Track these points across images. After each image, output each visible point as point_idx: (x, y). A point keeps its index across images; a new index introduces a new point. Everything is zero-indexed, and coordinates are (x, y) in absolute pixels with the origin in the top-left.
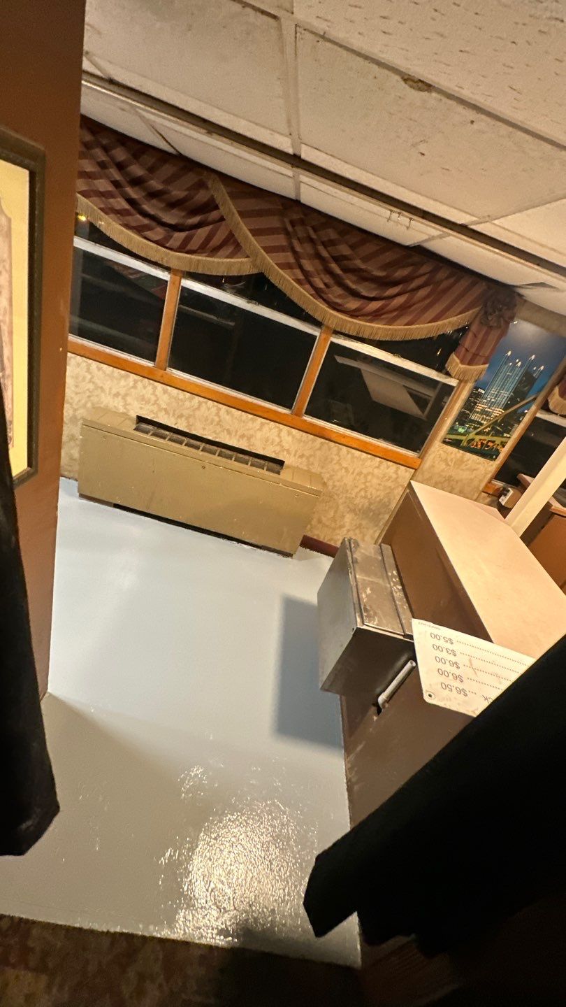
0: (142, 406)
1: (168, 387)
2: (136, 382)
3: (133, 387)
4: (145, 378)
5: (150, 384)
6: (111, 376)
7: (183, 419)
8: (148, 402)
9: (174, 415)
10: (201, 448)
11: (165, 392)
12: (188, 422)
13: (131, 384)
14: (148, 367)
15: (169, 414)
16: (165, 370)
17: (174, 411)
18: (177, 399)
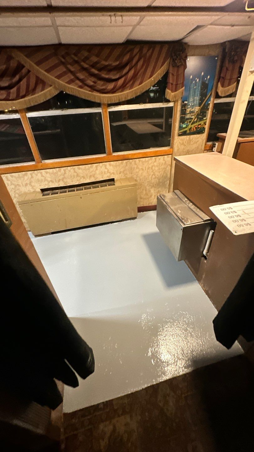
0: (40, 184)
1: (47, 170)
2: (31, 174)
3: (31, 178)
4: (35, 170)
5: (38, 173)
6: (19, 177)
7: (61, 181)
8: (42, 181)
9: (56, 181)
10: (76, 190)
11: (47, 173)
12: (64, 182)
13: (30, 176)
14: (33, 165)
15: (53, 182)
16: (41, 162)
17: (55, 179)
18: (53, 173)
